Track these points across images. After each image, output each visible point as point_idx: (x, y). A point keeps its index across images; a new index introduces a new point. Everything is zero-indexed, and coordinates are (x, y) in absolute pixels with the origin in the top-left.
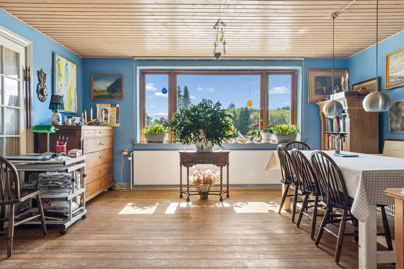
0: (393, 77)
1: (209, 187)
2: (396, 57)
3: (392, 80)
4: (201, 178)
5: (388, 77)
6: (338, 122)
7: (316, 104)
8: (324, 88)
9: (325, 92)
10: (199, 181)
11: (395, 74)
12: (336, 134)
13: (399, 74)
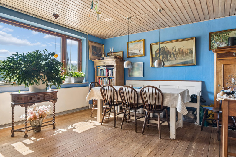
0: (131, 53)
1: (42, 121)
2: (132, 44)
3: (130, 54)
4: (37, 114)
5: (128, 52)
6: (108, 71)
7: (93, 61)
8: (96, 52)
9: (96, 55)
10: (35, 117)
11: (131, 51)
12: (106, 78)
13: (133, 52)
